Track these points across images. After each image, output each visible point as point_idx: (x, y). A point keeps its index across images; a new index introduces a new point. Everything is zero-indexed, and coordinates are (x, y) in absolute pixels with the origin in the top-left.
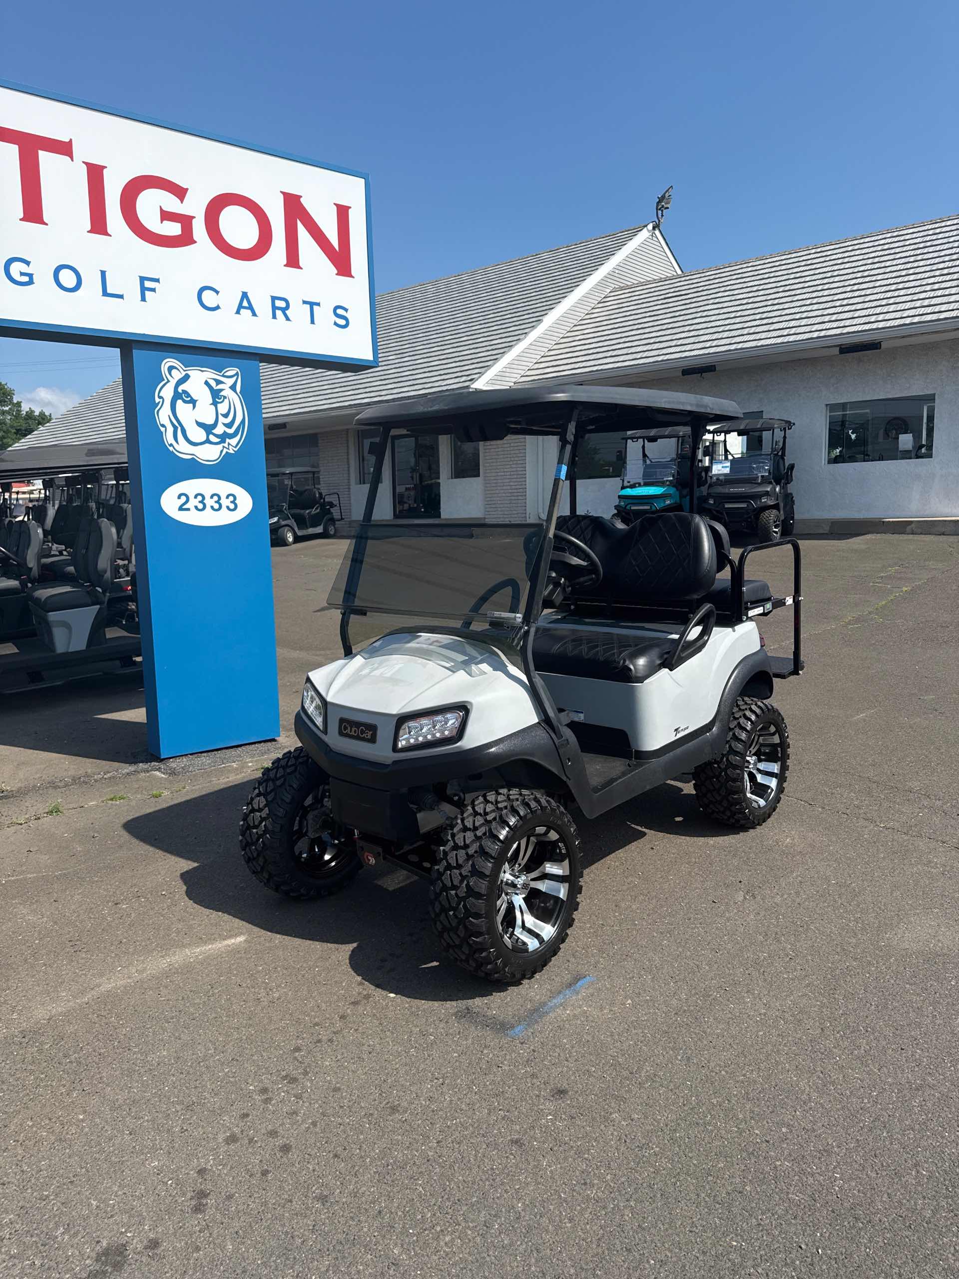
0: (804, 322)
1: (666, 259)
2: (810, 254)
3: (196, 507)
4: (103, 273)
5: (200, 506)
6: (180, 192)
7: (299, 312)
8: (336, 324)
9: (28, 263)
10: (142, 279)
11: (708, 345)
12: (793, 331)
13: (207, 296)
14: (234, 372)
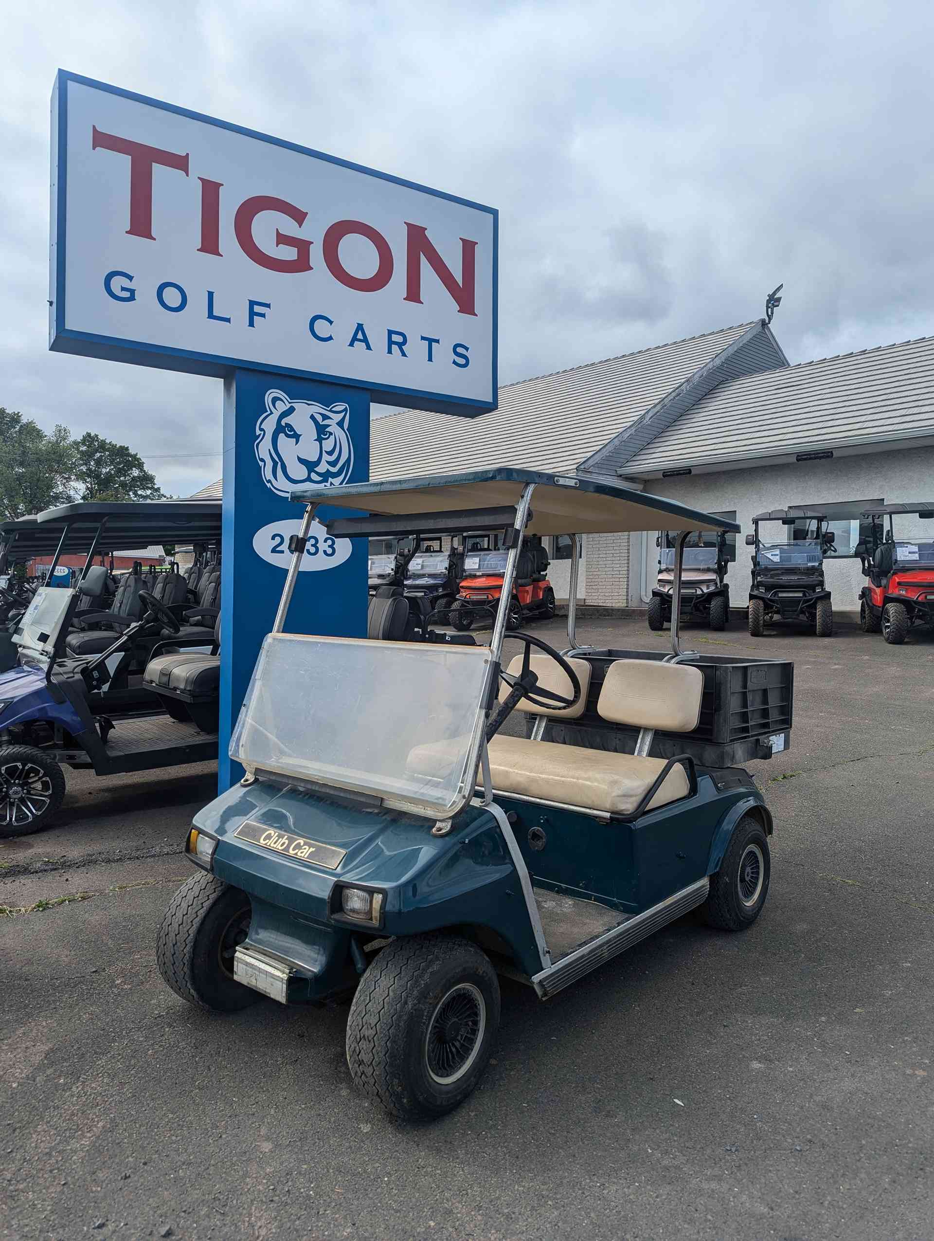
4: (211, 294)
6: (299, 217)
7: (416, 348)
8: (454, 362)
9: (130, 278)
10: (252, 303)
13: (321, 328)
14: (342, 408)
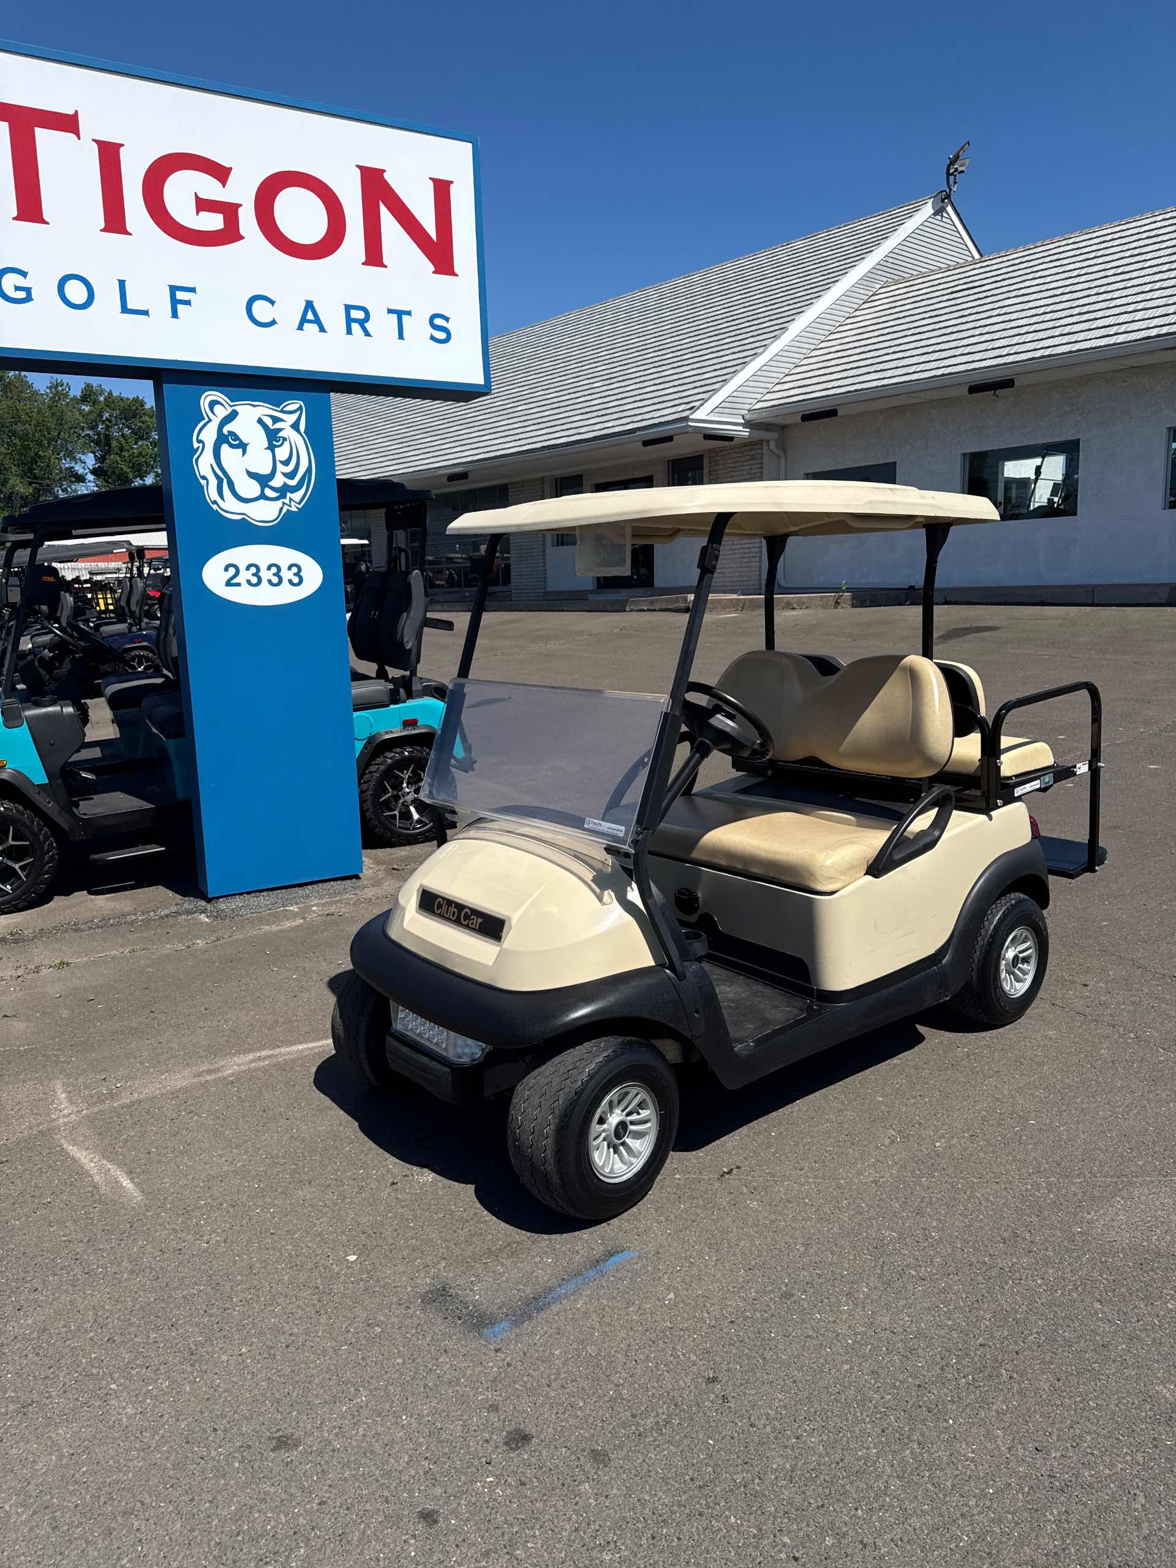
0: (1139, 315)
1: (960, 240)
2: (1155, 222)
3: (249, 582)
4: (122, 284)
5: (254, 580)
6: (221, 173)
7: (382, 324)
8: (432, 338)
9: (24, 274)
10: (173, 289)
11: (1005, 351)
12: (1123, 328)
13: (259, 308)
14: (295, 407)
